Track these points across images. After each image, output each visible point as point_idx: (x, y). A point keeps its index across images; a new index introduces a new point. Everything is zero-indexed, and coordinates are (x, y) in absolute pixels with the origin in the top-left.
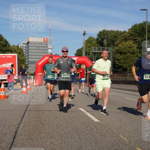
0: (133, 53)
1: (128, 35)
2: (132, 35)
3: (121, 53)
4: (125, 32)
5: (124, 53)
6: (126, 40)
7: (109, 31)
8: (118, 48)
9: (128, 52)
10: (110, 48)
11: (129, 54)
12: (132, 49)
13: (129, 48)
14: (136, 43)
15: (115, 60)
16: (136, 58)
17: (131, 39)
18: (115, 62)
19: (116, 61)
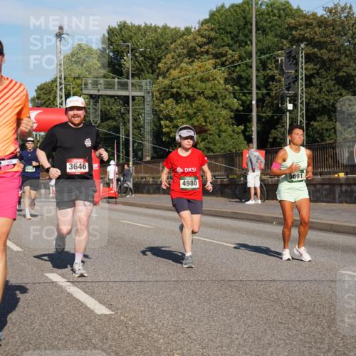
0: (214, 98)
1: (199, 39)
2: (211, 40)
3: (177, 97)
4: (188, 30)
5: (188, 97)
6: (192, 54)
7: (139, 28)
8: (167, 82)
9: (199, 94)
10: (144, 82)
11: (202, 100)
12: (209, 84)
13: (202, 80)
14: (223, 64)
15: (160, 119)
16: (224, 112)
17: (207, 52)
18: (161, 126)
19: (162, 122)
